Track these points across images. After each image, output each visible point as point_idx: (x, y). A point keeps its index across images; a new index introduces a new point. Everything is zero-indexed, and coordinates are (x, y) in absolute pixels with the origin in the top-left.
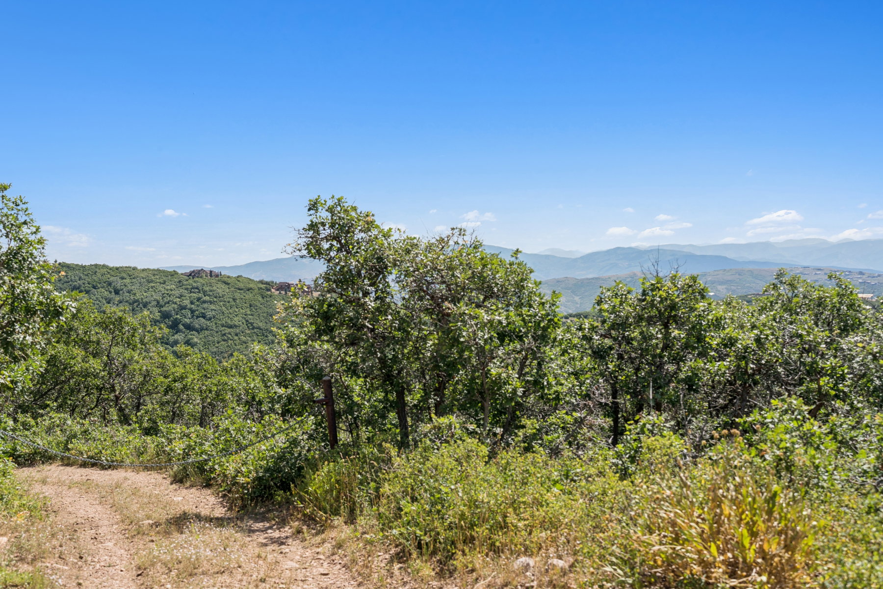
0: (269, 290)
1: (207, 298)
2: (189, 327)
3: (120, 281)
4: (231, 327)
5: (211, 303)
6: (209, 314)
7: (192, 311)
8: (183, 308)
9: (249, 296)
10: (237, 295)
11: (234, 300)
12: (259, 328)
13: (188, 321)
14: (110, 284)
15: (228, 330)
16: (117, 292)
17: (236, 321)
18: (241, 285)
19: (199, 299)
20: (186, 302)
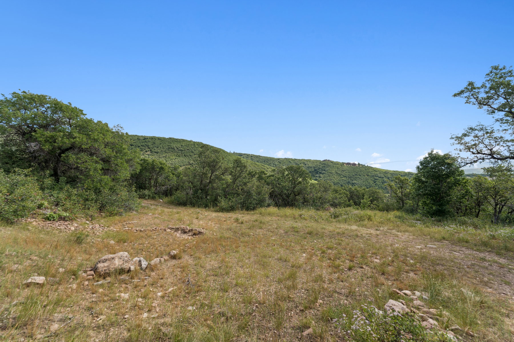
0: (344, 164)
1: (326, 166)
2: (320, 173)
3: (307, 162)
4: (331, 173)
5: (327, 167)
6: (326, 170)
7: (322, 169)
8: (319, 168)
9: (338, 165)
10: (334, 165)
11: (333, 167)
12: (339, 174)
13: (320, 171)
14: (304, 163)
15: (330, 174)
16: (305, 165)
17: (333, 172)
18: (335, 163)
19: (324, 166)
20: (321, 167)
